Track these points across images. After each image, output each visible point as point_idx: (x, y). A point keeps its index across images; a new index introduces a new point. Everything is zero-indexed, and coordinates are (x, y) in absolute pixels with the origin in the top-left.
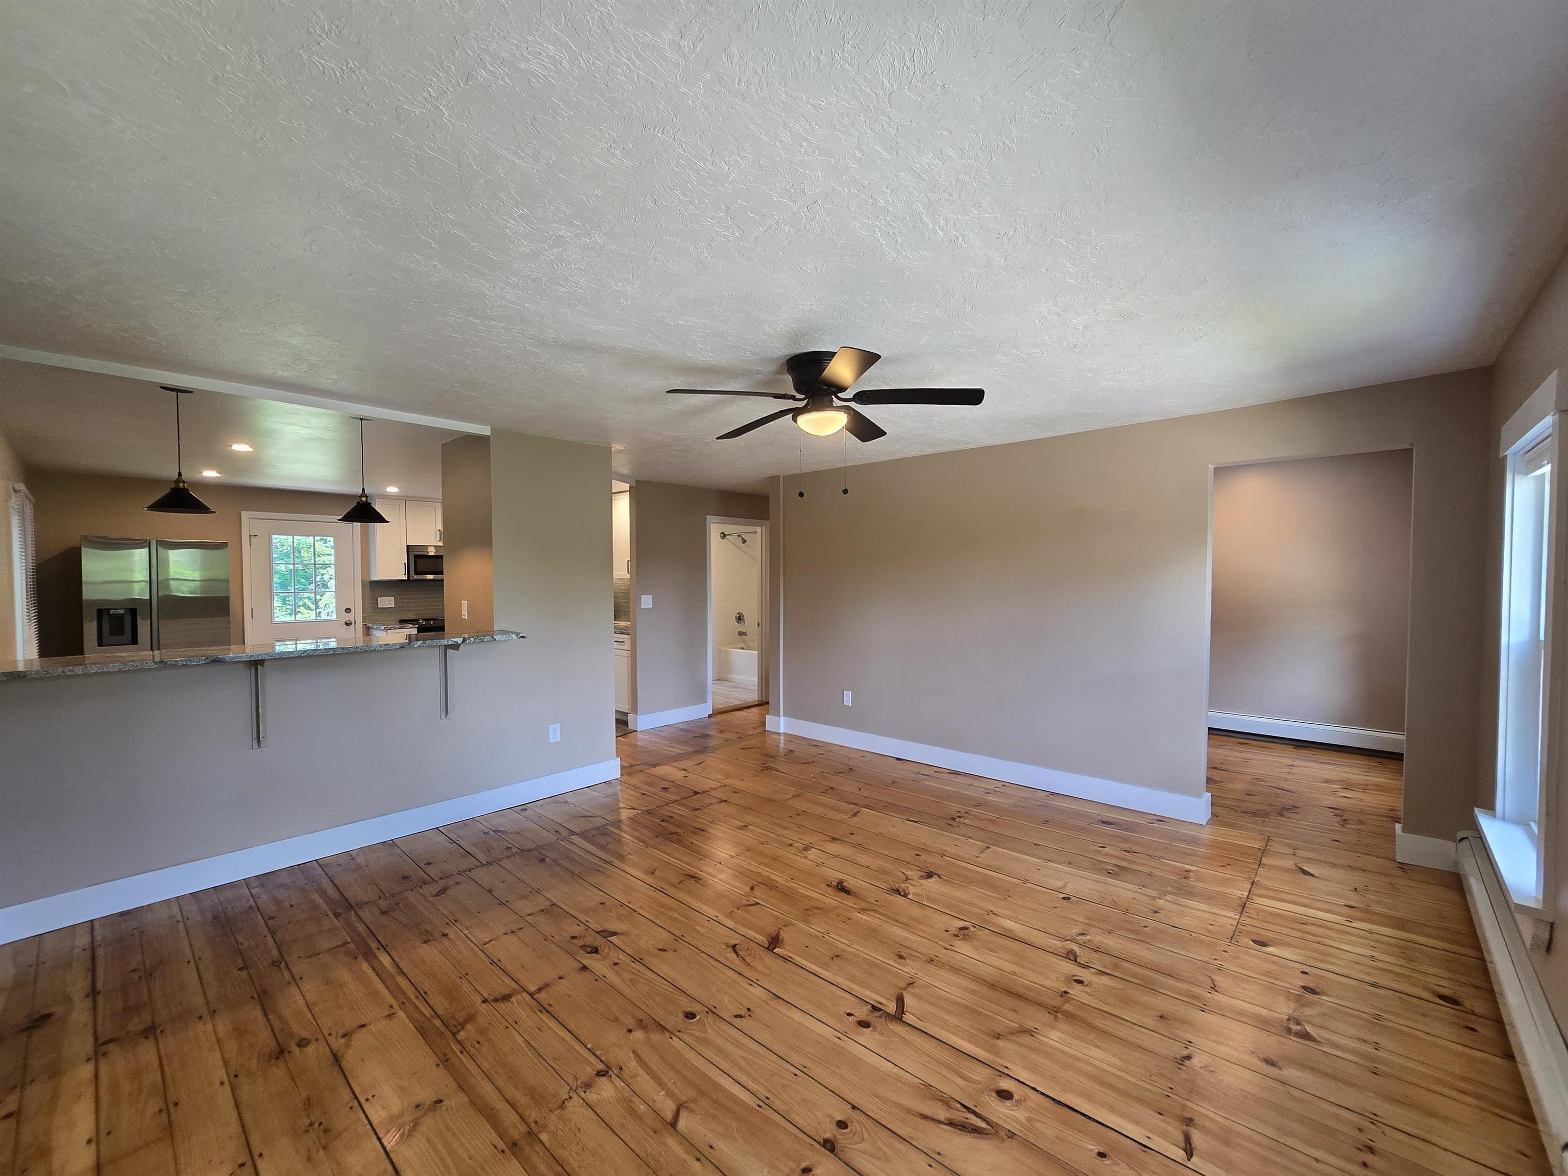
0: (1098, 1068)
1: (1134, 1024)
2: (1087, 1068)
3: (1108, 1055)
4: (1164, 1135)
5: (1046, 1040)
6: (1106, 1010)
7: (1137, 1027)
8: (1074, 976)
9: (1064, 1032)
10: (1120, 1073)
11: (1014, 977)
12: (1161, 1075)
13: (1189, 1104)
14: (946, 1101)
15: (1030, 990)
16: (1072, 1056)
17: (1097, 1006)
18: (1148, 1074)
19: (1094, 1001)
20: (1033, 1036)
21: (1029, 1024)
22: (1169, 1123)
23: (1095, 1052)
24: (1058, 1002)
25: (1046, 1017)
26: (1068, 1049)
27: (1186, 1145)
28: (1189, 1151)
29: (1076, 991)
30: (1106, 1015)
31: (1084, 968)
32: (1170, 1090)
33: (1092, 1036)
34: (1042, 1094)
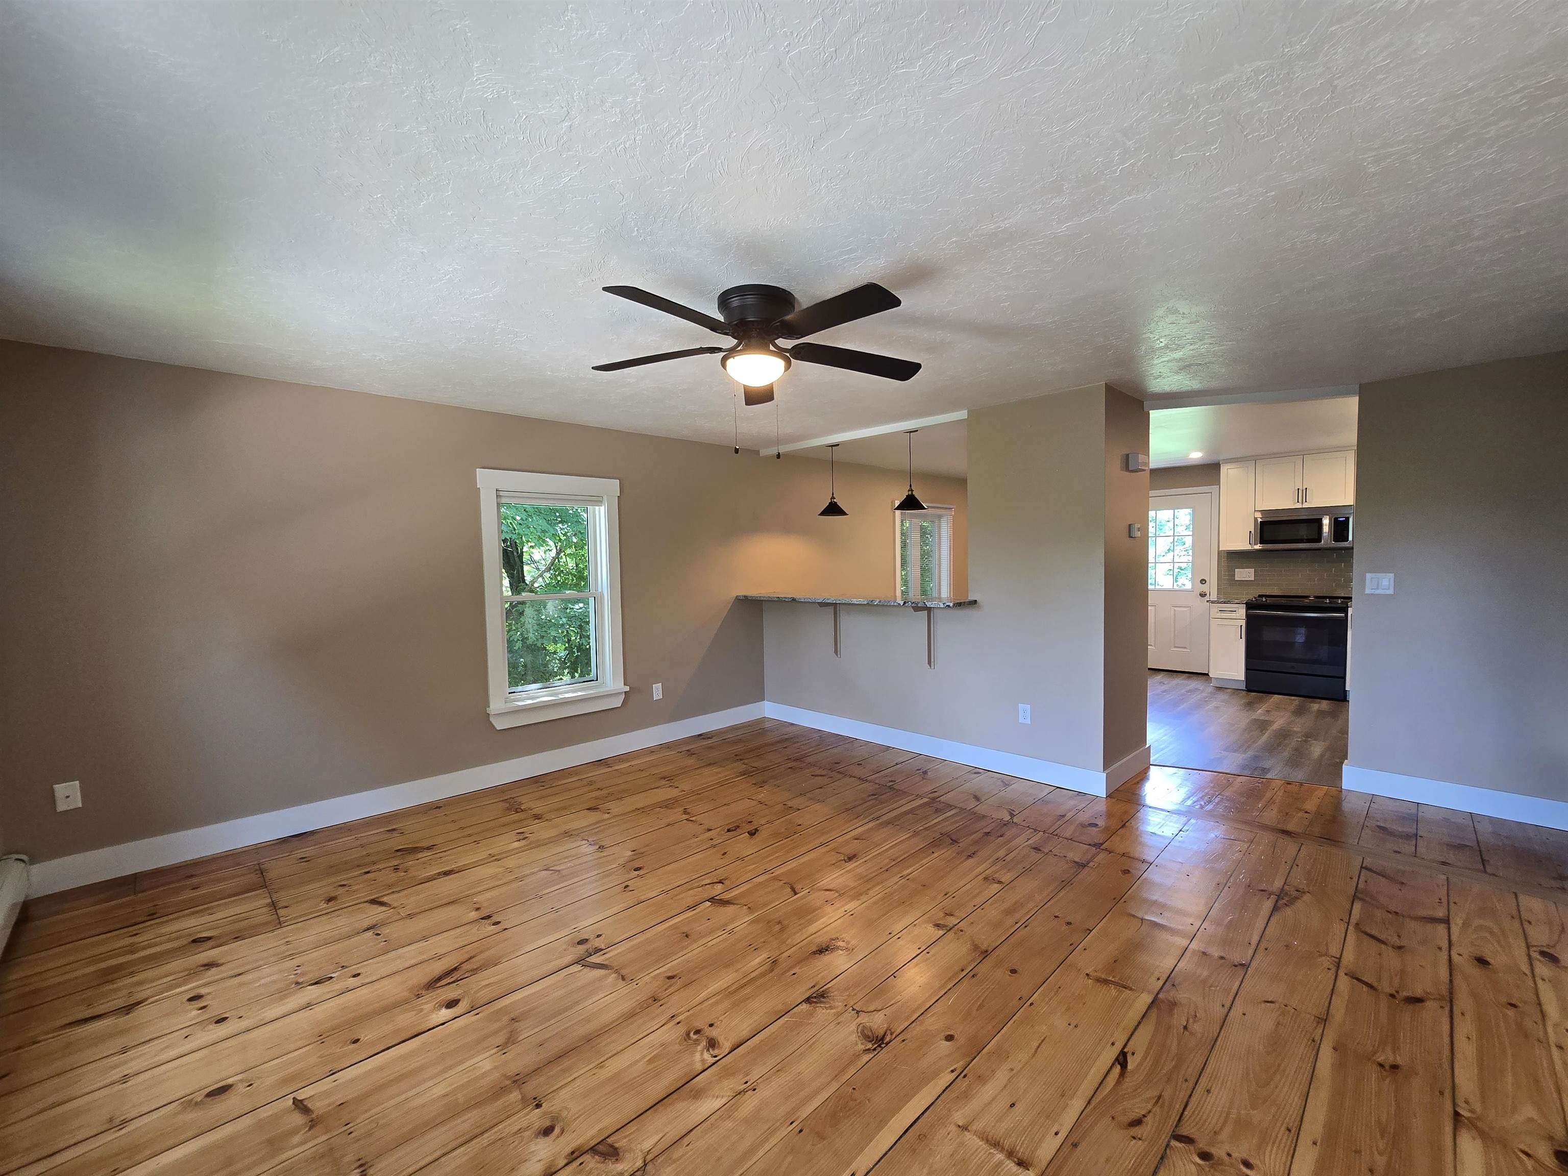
0: (425, 1081)
1: (444, 1155)
2: (429, 1072)
3: (429, 1099)
4: (326, 1094)
5: (488, 1054)
6: (486, 1135)
7: (439, 1153)
8: (562, 1131)
9: (484, 1075)
10: (403, 1097)
11: (594, 1065)
12: (369, 1134)
13: (324, 1138)
14: (475, 971)
15: (564, 1071)
16: (450, 1068)
17: (496, 1129)
18: (381, 1122)
19: (507, 1130)
20: (497, 1047)
21: (513, 1051)
22: (329, 1105)
23: (439, 1090)
24: (530, 1088)
25: (514, 1068)
26: (460, 1068)
27: (303, 1105)
28: (299, 1105)
29: (536, 1119)
30: (479, 1130)
31: (573, 1153)
32: (349, 1131)
33: (461, 1098)
34: (434, 1028)
